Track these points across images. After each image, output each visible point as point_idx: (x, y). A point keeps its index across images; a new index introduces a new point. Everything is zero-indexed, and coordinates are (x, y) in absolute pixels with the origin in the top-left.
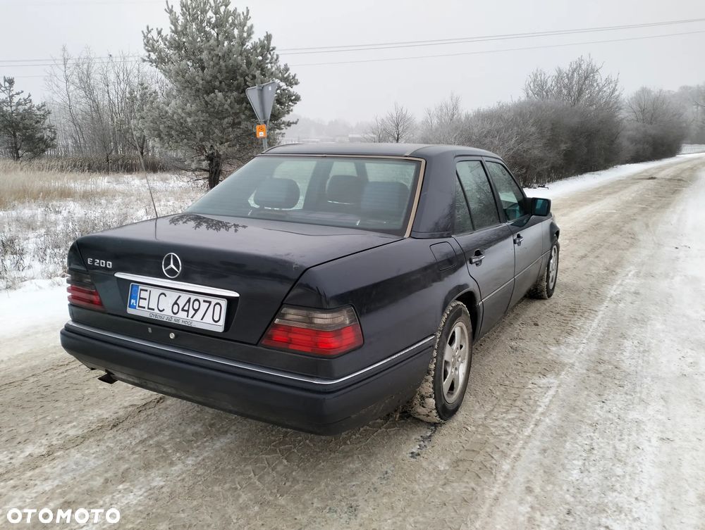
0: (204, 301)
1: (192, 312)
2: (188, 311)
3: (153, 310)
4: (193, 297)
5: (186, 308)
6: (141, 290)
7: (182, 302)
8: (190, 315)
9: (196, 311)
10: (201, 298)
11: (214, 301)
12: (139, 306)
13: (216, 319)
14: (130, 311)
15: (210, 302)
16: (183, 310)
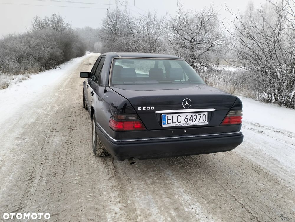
0: (198, 115)
1: (194, 120)
2: (192, 120)
3: (176, 123)
4: (193, 114)
5: (191, 119)
6: (167, 116)
7: (189, 117)
8: (194, 121)
9: (196, 119)
10: (197, 114)
11: (202, 114)
12: (168, 123)
13: (204, 120)
14: (163, 126)
15: (201, 115)
16: (190, 120)
